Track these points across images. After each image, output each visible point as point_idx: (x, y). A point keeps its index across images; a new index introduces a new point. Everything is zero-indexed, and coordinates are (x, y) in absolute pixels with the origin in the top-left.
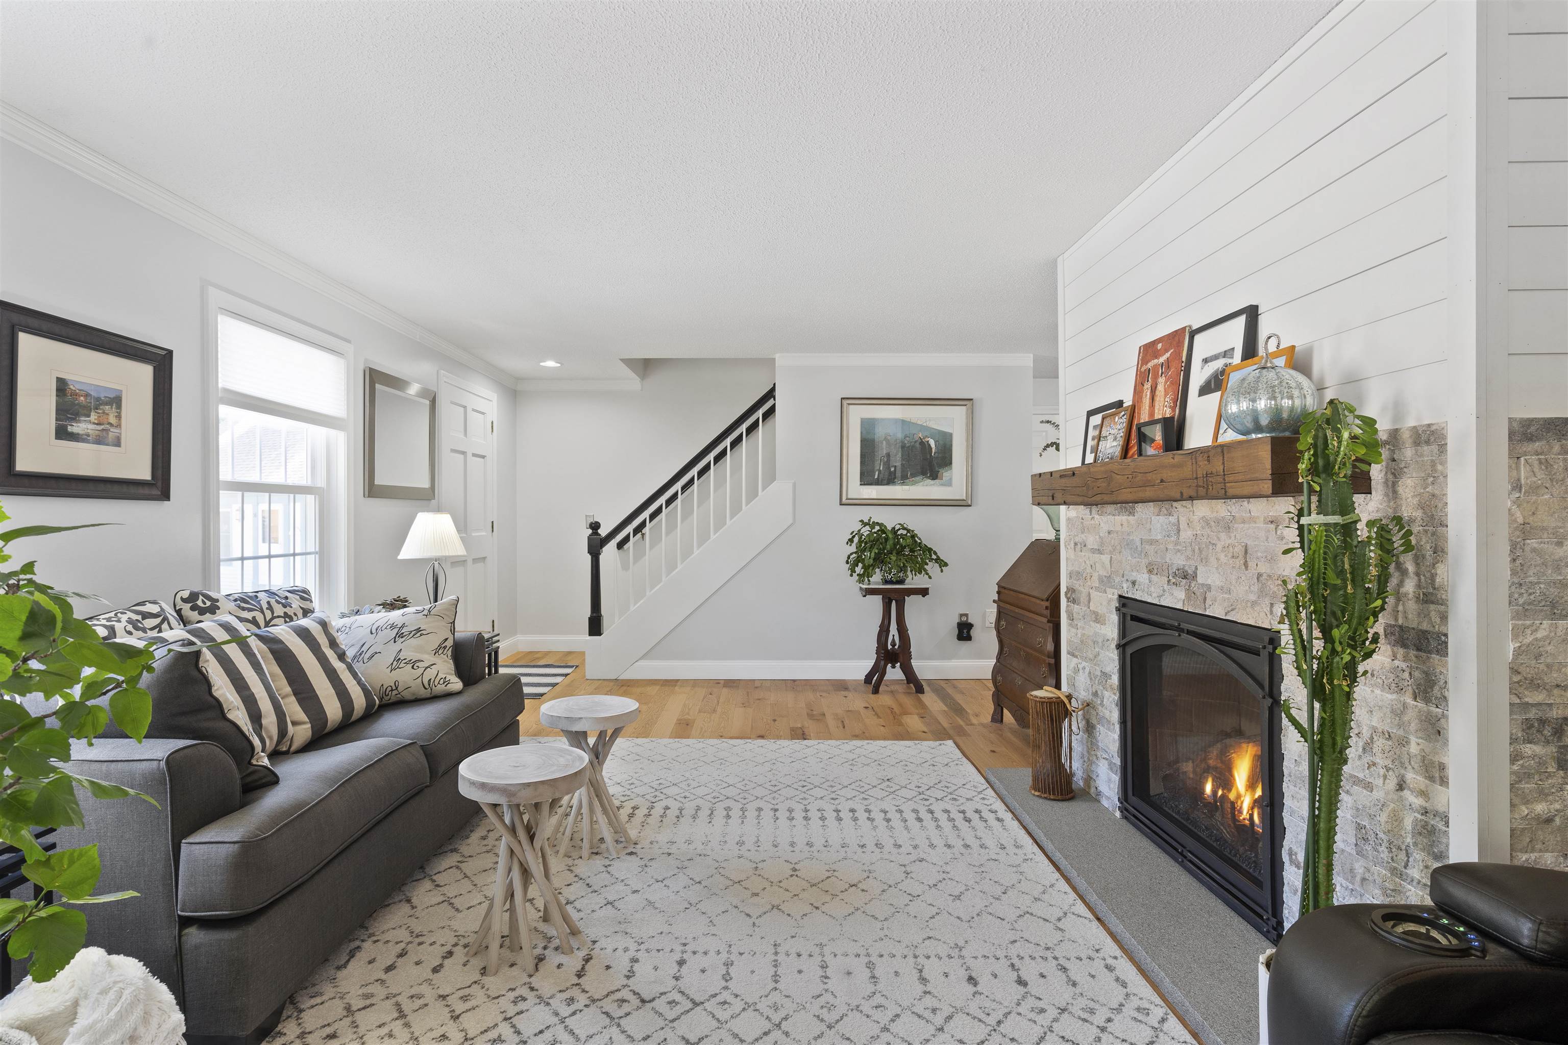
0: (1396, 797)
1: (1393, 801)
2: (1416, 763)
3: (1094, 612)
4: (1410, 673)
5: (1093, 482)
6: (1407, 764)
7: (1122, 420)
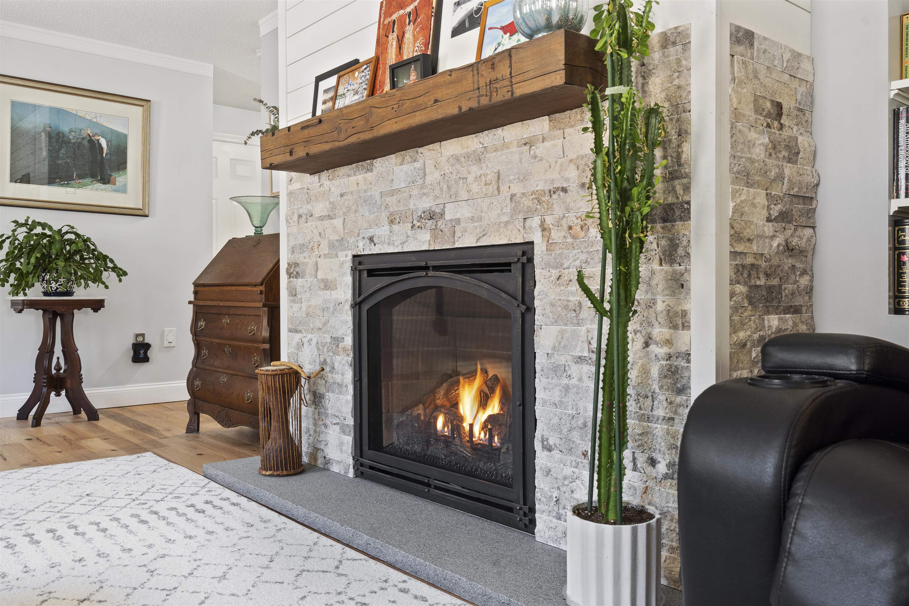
0: (642, 355)
1: (640, 358)
2: (662, 318)
3: (322, 280)
4: (658, 244)
5: (347, 123)
6: (654, 321)
7: (364, 74)
